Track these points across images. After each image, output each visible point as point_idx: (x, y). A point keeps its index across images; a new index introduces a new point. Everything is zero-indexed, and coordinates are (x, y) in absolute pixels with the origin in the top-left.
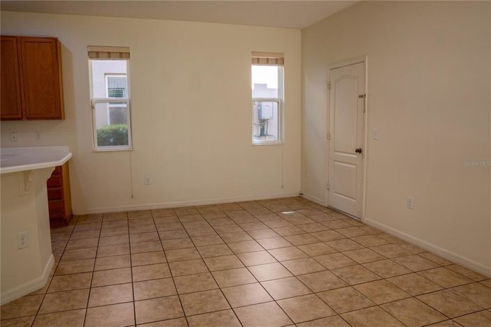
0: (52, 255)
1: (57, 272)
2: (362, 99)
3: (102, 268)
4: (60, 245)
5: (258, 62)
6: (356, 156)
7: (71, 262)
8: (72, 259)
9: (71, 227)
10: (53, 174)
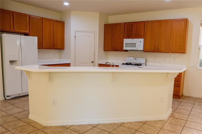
0: (171, 109)
1: (172, 116)
3: (190, 120)
4: (175, 106)
7: (178, 114)
8: (179, 113)
9: (181, 100)
10: (177, 76)
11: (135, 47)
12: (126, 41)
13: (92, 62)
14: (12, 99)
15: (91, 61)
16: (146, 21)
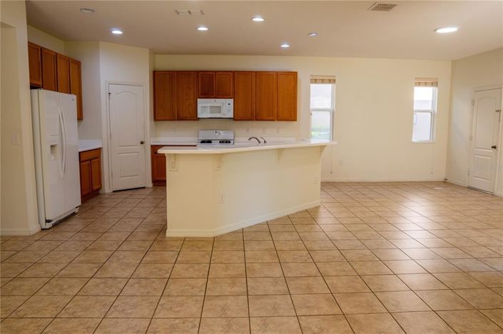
2: (498, 113)
5: (419, 84)
6: (492, 151)
11: (220, 112)
12: (202, 103)
13: (142, 143)
14: (55, 225)
15: (140, 140)
16: (237, 71)
